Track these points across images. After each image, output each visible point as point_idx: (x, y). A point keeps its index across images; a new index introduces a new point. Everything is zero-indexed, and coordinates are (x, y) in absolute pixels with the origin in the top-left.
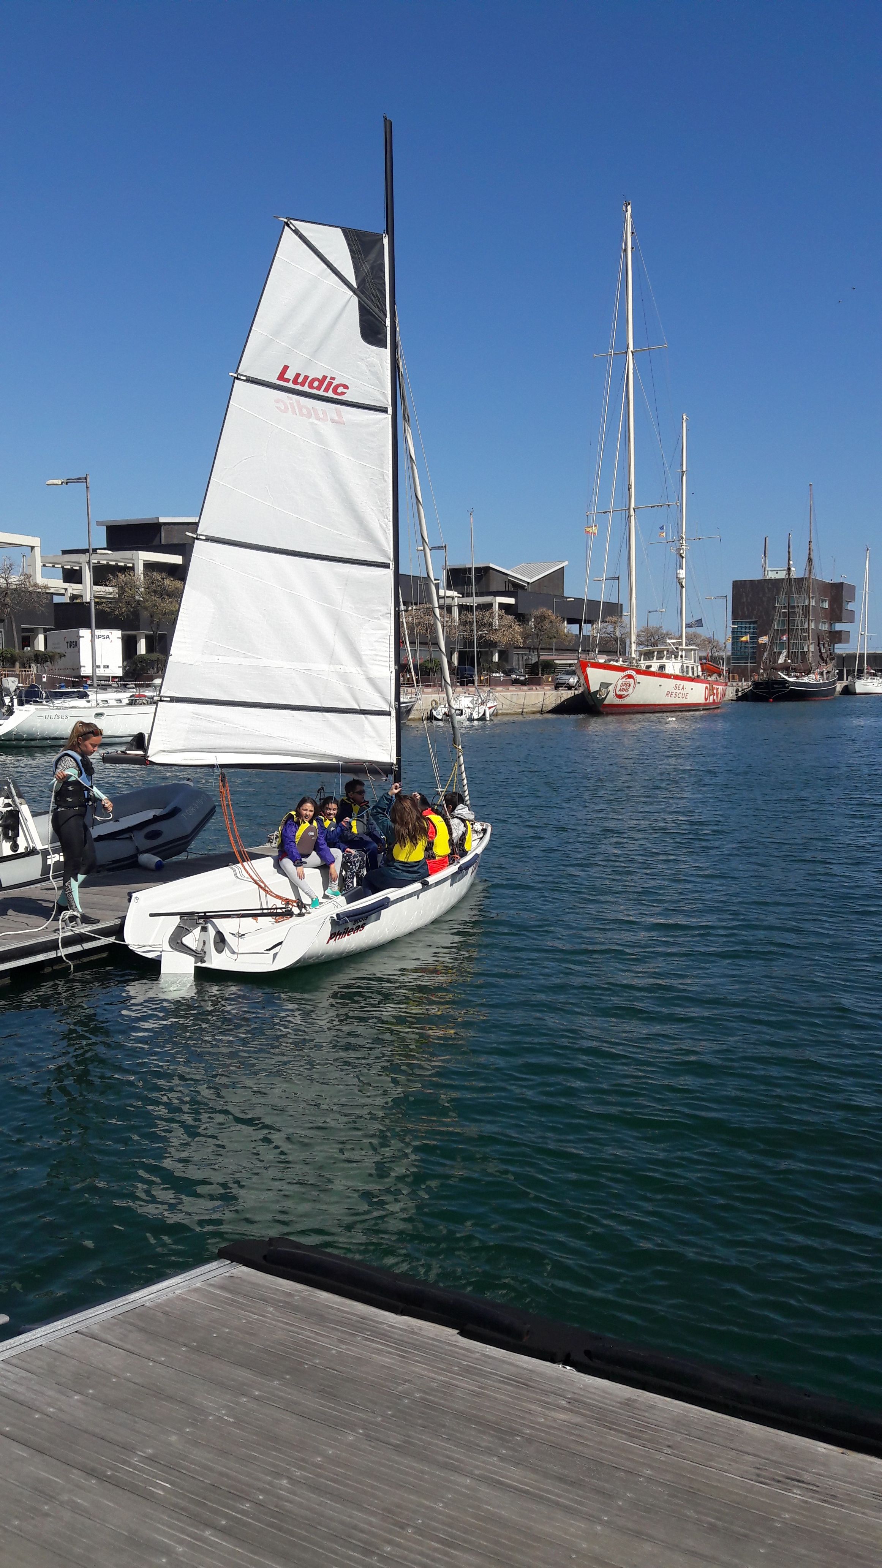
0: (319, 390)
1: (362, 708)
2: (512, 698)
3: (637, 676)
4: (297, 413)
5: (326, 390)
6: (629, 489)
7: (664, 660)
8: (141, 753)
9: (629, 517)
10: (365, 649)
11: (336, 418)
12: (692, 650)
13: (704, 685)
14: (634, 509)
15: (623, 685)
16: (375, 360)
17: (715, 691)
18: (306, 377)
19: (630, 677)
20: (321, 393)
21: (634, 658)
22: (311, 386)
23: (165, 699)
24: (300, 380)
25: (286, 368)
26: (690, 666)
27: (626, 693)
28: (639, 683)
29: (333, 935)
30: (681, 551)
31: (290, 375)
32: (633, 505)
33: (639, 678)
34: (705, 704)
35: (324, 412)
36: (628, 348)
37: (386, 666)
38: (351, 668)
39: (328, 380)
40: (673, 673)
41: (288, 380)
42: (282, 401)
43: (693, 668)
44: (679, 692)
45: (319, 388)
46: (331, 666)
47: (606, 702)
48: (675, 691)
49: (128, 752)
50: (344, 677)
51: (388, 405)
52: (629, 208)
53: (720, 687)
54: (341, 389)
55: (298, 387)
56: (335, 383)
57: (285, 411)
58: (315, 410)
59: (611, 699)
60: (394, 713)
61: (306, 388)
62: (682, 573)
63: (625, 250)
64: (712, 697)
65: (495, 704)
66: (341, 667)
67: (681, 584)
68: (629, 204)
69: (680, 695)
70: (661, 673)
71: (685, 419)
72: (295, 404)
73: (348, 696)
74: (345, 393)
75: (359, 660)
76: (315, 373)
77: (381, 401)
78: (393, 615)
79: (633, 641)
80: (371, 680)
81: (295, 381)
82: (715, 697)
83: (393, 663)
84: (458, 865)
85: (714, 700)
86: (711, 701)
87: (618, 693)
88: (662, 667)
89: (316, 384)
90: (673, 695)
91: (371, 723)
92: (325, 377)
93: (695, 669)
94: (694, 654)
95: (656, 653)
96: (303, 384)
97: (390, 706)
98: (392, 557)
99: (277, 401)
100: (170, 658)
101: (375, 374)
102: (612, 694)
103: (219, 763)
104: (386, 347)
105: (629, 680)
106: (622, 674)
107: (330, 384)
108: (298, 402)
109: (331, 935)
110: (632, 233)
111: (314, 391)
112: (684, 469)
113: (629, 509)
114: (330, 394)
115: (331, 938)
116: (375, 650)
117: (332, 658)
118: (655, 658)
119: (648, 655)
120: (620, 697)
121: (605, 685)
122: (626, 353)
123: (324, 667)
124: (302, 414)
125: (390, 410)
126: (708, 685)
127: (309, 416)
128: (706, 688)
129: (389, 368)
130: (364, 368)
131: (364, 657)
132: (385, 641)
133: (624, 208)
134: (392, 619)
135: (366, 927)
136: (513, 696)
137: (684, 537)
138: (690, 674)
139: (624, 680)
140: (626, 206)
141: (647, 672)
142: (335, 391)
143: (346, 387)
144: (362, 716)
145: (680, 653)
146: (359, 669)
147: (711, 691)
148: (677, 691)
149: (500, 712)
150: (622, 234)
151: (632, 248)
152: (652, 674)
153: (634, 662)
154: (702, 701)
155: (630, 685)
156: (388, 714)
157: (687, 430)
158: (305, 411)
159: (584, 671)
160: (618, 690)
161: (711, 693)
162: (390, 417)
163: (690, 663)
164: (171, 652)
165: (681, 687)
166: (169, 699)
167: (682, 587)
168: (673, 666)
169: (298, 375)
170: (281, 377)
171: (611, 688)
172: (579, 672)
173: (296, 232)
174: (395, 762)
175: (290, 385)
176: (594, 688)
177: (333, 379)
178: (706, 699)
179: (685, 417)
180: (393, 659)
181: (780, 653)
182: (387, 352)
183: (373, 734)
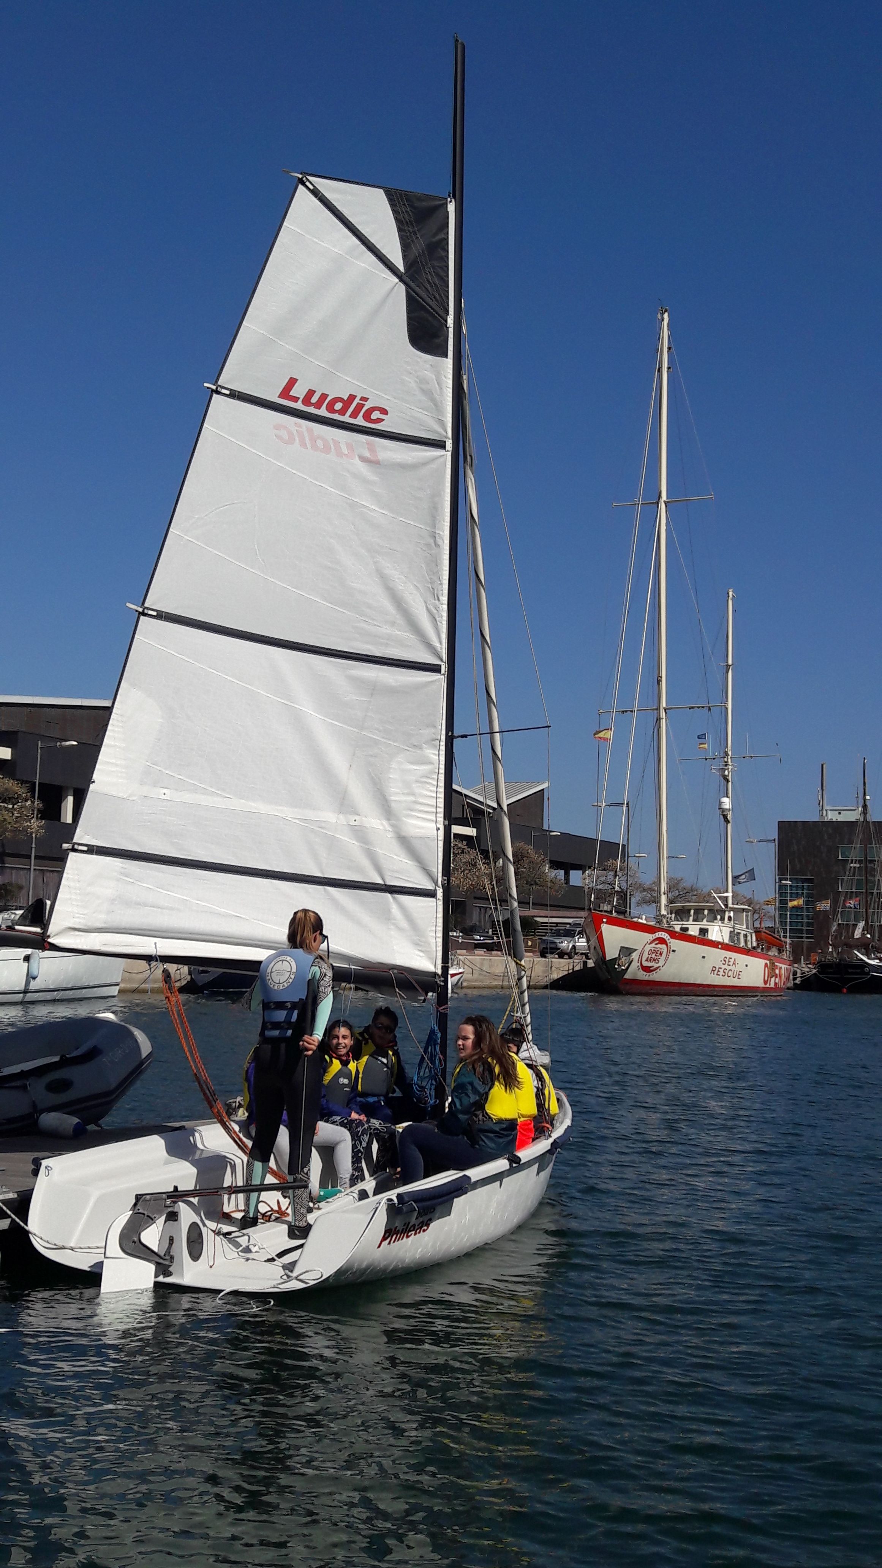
0: (344, 415)
1: (388, 883)
2: (482, 964)
3: (671, 940)
4: (309, 446)
5: (354, 415)
6: (659, 682)
7: (705, 922)
8: (38, 930)
9: (659, 720)
10: (396, 795)
11: (367, 454)
12: (743, 910)
13: (762, 962)
14: (665, 709)
15: (651, 952)
16: (430, 375)
17: (777, 971)
18: (324, 396)
19: (662, 941)
20: (346, 418)
21: (664, 916)
22: (330, 408)
23: (81, 848)
24: (314, 400)
25: (292, 382)
26: (743, 933)
27: (656, 965)
28: (674, 951)
29: (390, 1233)
30: (726, 773)
31: (299, 391)
32: (664, 704)
33: (674, 943)
34: (764, 989)
35: (349, 446)
36: (660, 496)
37: (433, 821)
38: (376, 823)
39: (357, 401)
40: (721, 940)
41: (296, 399)
42: (285, 428)
43: (745, 936)
44: (728, 968)
45: (342, 412)
46: (341, 817)
47: (627, 976)
48: (723, 967)
49: (17, 927)
50: (360, 833)
51: (447, 437)
52: (666, 315)
53: (783, 966)
54: (375, 415)
55: (311, 410)
56: (368, 405)
57: (290, 441)
58: (337, 443)
59: (634, 972)
60: (440, 893)
61: (323, 412)
62: (727, 803)
63: (659, 369)
64: (773, 979)
65: (461, 970)
66: (357, 818)
67: (725, 817)
68: (666, 311)
69: (731, 973)
70: (702, 939)
71: (731, 596)
72: (306, 434)
73: (366, 863)
74: (383, 420)
75: (387, 811)
76: (338, 390)
77: (437, 432)
78: (443, 743)
79: (662, 890)
80: (405, 842)
81: (307, 401)
82: (777, 980)
83: (442, 815)
84: (551, 1140)
85: (776, 984)
86: (772, 985)
87: (645, 964)
88: (703, 931)
89: (338, 406)
90: (721, 973)
91: (402, 907)
92: (352, 398)
93: (749, 938)
94: (747, 916)
95: (692, 912)
96: (318, 405)
97: (436, 884)
98: (445, 657)
99: (277, 427)
100: (92, 786)
101: (428, 393)
102: (635, 965)
103: (158, 954)
104: (446, 356)
105: (659, 946)
106: (650, 937)
107: (360, 407)
108: (310, 431)
109: (386, 1232)
110: (669, 348)
111: (336, 416)
112: (730, 662)
113: (658, 709)
114: (360, 421)
115: (384, 1239)
116: (413, 794)
117: (344, 804)
118: (691, 918)
119: (681, 914)
120: (647, 969)
121: (627, 951)
122: (658, 503)
123: (331, 817)
124: (314, 447)
125: (449, 445)
126: (768, 962)
127: (327, 449)
128: (766, 965)
129: (451, 386)
130: (413, 385)
131: (393, 805)
132: (430, 781)
133: (659, 316)
134: (443, 748)
135: (432, 1225)
136: (485, 962)
137: (730, 753)
138: (742, 944)
139: (653, 945)
140: (663, 314)
141: (683, 936)
142: (367, 417)
143: (384, 412)
144: (389, 895)
145: (727, 914)
146: (385, 823)
147: (771, 970)
148: (726, 966)
149: (465, 984)
150: (656, 350)
151: (669, 368)
152: (691, 939)
153: (665, 921)
154: (760, 984)
155: (661, 954)
156: (431, 894)
157: (734, 611)
158: (320, 443)
159: (598, 929)
160: (644, 959)
161: (772, 974)
162: (449, 454)
163: (742, 928)
164: (95, 776)
165: (732, 961)
166: (85, 848)
167: (727, 821)
168: (718, 932)
169: (311, 393)
170: (285, 393)
171: (635, 956)
172: (590, 930)
173: (315, 192)
174: (439, 972)
175: (299, 405)
176: (611, 953)
177: (365, 399)
178: (765, 982)
179: (731, 594)
180: (441, 810)
181: (855, 926)
182: (448, 363)
183: (404, 924)
